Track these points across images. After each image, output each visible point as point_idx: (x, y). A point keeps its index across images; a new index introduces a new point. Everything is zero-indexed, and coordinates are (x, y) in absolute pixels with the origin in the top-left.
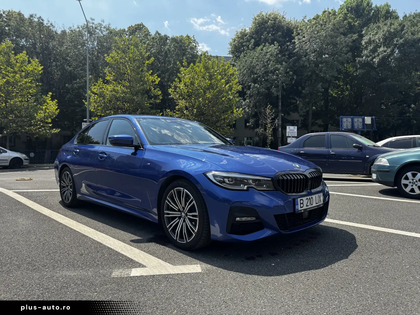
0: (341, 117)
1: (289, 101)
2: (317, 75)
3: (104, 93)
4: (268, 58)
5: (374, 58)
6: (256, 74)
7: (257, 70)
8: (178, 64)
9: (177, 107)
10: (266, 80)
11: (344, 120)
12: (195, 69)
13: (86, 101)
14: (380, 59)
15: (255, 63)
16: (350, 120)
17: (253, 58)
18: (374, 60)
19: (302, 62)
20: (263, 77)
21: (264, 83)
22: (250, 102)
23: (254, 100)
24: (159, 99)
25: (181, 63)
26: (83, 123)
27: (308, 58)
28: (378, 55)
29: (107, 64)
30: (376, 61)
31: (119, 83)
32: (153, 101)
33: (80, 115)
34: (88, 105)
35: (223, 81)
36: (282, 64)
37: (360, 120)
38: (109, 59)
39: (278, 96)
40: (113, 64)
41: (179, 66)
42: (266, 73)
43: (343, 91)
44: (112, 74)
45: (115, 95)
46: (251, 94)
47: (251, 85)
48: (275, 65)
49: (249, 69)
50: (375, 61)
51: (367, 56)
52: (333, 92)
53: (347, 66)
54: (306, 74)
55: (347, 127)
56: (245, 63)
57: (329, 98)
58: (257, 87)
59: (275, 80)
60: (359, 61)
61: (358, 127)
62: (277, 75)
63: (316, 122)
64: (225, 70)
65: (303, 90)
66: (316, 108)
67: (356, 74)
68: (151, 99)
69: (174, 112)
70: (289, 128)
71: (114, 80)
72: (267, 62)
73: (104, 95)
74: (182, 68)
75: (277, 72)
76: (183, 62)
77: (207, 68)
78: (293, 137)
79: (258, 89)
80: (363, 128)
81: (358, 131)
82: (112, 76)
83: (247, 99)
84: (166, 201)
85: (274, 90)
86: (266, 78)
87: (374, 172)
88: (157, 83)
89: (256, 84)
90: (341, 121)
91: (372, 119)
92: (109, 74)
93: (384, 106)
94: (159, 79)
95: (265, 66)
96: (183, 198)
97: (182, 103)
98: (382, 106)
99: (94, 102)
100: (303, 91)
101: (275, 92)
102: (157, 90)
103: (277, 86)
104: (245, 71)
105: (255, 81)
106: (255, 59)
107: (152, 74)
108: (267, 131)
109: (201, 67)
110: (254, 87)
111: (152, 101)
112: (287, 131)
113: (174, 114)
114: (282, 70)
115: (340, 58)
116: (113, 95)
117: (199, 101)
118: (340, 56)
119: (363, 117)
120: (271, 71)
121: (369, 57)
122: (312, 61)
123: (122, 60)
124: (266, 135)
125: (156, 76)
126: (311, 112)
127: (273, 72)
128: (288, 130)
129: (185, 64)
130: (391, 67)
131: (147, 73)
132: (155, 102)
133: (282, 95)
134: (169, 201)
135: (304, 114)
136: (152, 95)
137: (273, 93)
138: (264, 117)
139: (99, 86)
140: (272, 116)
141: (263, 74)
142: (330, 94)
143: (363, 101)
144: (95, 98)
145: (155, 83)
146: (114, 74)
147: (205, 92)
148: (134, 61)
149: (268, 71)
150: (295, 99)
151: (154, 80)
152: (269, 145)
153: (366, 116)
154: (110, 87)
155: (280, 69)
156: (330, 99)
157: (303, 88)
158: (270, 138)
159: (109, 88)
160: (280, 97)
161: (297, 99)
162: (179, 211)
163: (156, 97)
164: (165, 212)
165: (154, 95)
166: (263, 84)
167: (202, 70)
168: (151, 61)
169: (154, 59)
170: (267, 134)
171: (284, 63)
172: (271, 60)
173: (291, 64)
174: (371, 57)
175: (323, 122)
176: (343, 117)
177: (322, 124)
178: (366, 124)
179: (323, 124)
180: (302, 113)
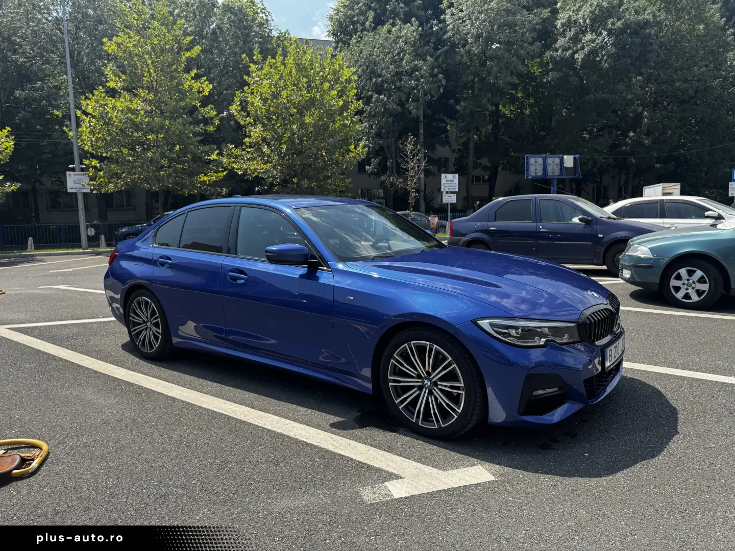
0: (527, 157)
1: (434, 124)
2: (482, 80)
3: (110, 115)
4: (400, 48)
5: (576, 52)
6: (380, 76)
7: (383, 69)
8: (245, 58)
9: (247, 140)
10: (399, 89)
11: (532, 161)
12: (279, 69)
13: (70, 130)
14: (585, 54)
15: (379, 56)
16: (540, 161)
17: (375, 47)
18: (576, 56)
19: (458, 58)
20: (393, 82)
21: (395, 93)
22: (371, 126)
23: (378, 124)
24: (212, 124)
25: (251, 55)
26: (68, 173)
27: (469, 49)
28: (583, 48)
29: (109, 57)
30: (580, 58)
31: (135, 95)
32: (202, 129)
33: (50, 153)
34: (75, 138)
35: (334, 93)
36: (425, 60)
37: (557, 160)
38: (113, 47)
39: (418, 117)
40: (121, 57)
41: (246, 61)
42: (398, 75)
43: (522, 107)
44: (120, 77)
45: (131, 120)
46: (371, 112)
47: (371, 97)
48: (413, 61)
49: (368, 67)
50: (578, 59)
51: (565, 49)
52: (506, 111)
53: (528, 63)
54: (464, 79)
55: (536, 173)
56: (359, 56)
57: (501, 121)
58: (382, 100)
59: (414, 88)
60: (552, 57)
61: (553, 173)
62: (418, 80)
63: (478, 161)
64: (335, 73)
65: (457, 105)
66: (480, 138)
67: (547, 80)
68: (198, 125)
69: (244, 150)
70: (446, 177)
71: (124, 89)
72: (399, 54)
73: (110, 118)
74: (253, 67)
75: (417, 73)
76: (254, 55)
77: (301, 68)
78: (452, 193)
79: (384, 105)
80: (561, 174)
81: (553, 179)
82: (120, 82)
83: (366, 122)
84: (392, 360)
85: (411, 107)
86: (398, 84)
87: (626, 268)
88: (207, 94)
89: (381, 95)
90: (527, 163)
91: (575, 158)
92: (114, 78)
93: (587, 134)
94: (211, 86)
95: (395, 62)
96: (429, 357)
97: (256, 132)
98: (584, 134)
99: (89, 133)
100: (458, 107)
101: (415, 111)
102: (209, 108)
103: (416, 100)
104: (361, 70)
105: (379, 90)
106: (378, 48)
107: (197, 77)
108: (409, 183)
109: (291, 65)
110: (378, 100)
111: (200, 128)
112: (442, 184)
113: (243, 153)
114: (425, 70)
115: (522, 52)
116: (127, 118)
117: (292, 130)
118: (521, 47)
119: (561, 155)
120: (406, 71)
121: (567, 50)
122: (475, 54)
123: (138, 50)
124: (406, 189)
125: (205, 81)
126: (472, 145)
127: (410, 74)
128: (443, 181)
129: (257, 57)
130: (602, 68)
131: (185, 76)
132: (206, 130)
133: (425, 116)
134: (397, 361)
135: (459, 147)
136: (200, 117)
137: (410, 112)
138: (404, 159)
139: (97, 102)
140: (418, 156)
141: (392, 76)
142: (502, 114)
143: (553, 124)
144: (92, 124)
145: (204, 94)
146: (124, 77)
147: (301, 114)
148: (163, 51)
149: (402, 72)
150: (444, 122)
151: (201, 89)
152: (412, 207)
153: (565, 154)
154: (120, 104)
155: (421, 69)
156: (502, 123)
157: (458, 102)
158: (414, 194)
159: (118, 104)
160: (422, 119)
161: (448, 121)
162: (419, 376)
163: (207, 121)
164: (389, 377)
165: (203, 116)
166: (393, 96)
167: (294, 71)
168: (194, 53)
169: (200, 48)
170: (409, 188)
171: (428, 58)
172: (406, 51)
173: (440, 60)
174: (570, 52)
175: (490, 162)
176: (531, 155)
177: (489, 165)
178: (566, 168)
179: (491, 165)
180: (455, 146)
